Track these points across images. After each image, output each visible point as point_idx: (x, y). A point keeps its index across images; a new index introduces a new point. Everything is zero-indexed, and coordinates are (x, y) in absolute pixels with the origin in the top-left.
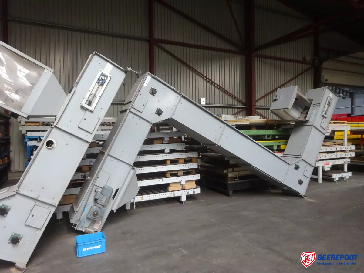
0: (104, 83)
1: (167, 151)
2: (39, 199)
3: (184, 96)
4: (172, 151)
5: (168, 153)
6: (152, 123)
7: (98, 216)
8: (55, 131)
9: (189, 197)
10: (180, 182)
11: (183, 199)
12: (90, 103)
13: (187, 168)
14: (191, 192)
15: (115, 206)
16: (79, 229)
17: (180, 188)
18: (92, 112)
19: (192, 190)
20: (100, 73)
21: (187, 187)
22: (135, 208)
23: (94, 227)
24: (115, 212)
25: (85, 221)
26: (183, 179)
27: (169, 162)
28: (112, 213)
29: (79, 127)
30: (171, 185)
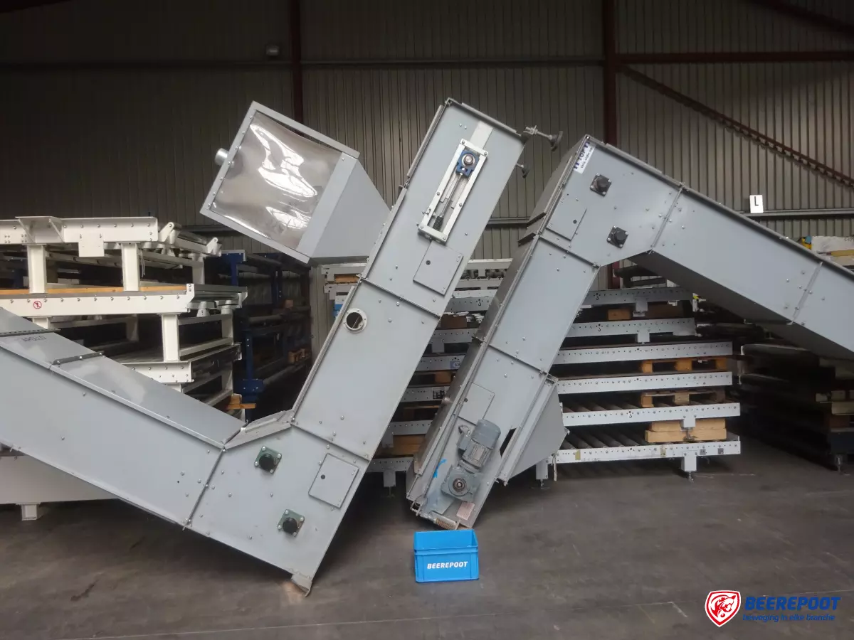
0: (472, 171)
1: (643, 337)
2: (336, 442)
3: (688, 189)
4: (656, 339)
5: (646, 344)
6: (597, 267)
7: (464, 492)
8: (364, 290)
9: (705, 463)
10: (680, 422)
11: (690, 466)
12: (439, 224)
13: (701, 385)
14: (712, 450)
15: (506, 468)
16: (426, 516)
17: (680, 437)
18: (443, 243)
19: (717, 444)
20: (461, 149)
21: (699, 435)
22: (555, 479)
23: (458, 515)
24: (505, 484)
25: (439, 498)
26: (689, 414)
27: (648, 368)
28: (498, 485)
29: (415, 282)
30: (654, 428)
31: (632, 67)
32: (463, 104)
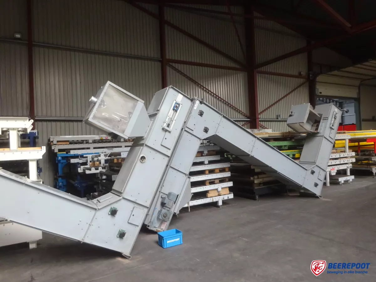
0: (178, 109)
1: (206, 162)
2: (137, 202)
3: (225, 115)
4: (211, 162)
5: (207, 164)
6: (201, 140)
7: (167, 217)
8: (145, 148)
9: (224, 202)
10: (217, 189)
11: (220, 203)
12: (168, 125)
13: (223, 177)
14: (226, 198)
15: (176, 209)
16: (152, 229)
17: (217, 194)
18: (170, 132)
19: (227, 195)
20: (175, 102)
21: (222, 193)
22: (189, 211)
23: (161, 227)
24: (176, 214)
25: (156, 221)
26: (219, 186)
27: (207, 172)
28: (174, 215)
29: (162, 145)
30: (210, 192)
31: (171, 64)
32: (174, 88)
